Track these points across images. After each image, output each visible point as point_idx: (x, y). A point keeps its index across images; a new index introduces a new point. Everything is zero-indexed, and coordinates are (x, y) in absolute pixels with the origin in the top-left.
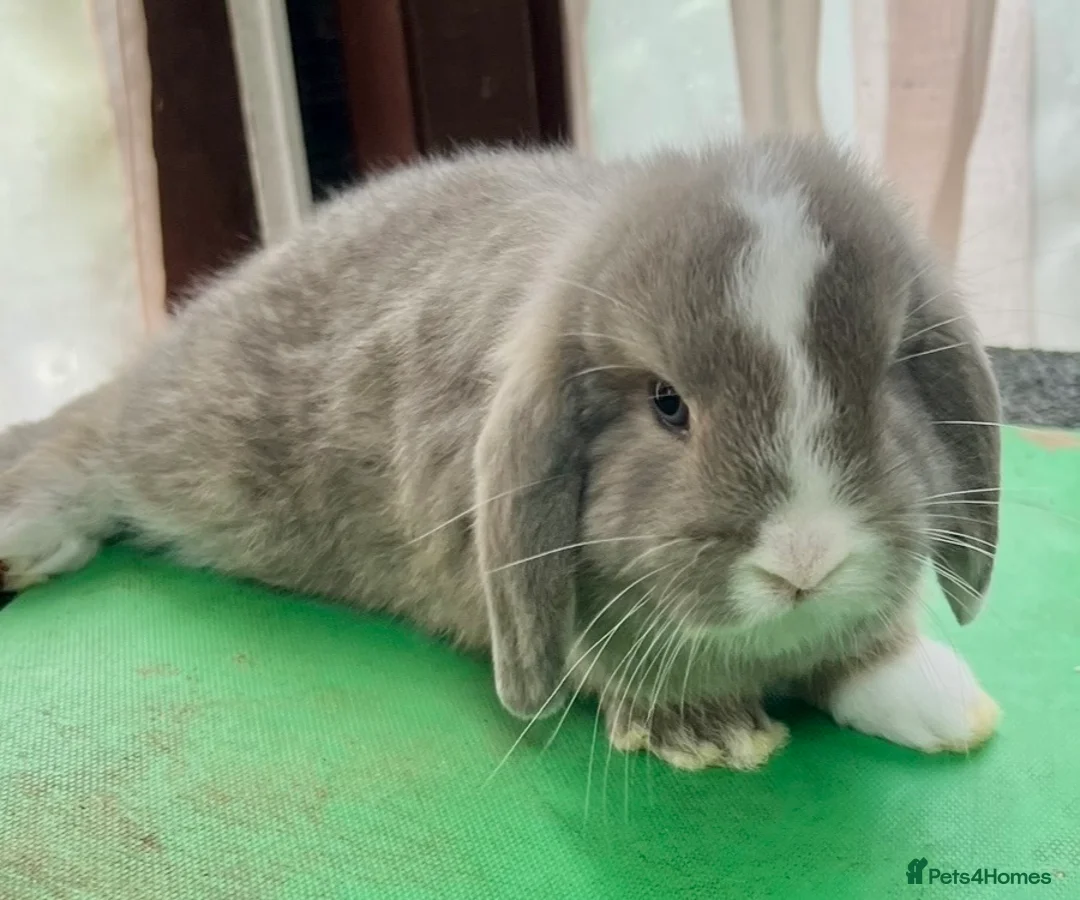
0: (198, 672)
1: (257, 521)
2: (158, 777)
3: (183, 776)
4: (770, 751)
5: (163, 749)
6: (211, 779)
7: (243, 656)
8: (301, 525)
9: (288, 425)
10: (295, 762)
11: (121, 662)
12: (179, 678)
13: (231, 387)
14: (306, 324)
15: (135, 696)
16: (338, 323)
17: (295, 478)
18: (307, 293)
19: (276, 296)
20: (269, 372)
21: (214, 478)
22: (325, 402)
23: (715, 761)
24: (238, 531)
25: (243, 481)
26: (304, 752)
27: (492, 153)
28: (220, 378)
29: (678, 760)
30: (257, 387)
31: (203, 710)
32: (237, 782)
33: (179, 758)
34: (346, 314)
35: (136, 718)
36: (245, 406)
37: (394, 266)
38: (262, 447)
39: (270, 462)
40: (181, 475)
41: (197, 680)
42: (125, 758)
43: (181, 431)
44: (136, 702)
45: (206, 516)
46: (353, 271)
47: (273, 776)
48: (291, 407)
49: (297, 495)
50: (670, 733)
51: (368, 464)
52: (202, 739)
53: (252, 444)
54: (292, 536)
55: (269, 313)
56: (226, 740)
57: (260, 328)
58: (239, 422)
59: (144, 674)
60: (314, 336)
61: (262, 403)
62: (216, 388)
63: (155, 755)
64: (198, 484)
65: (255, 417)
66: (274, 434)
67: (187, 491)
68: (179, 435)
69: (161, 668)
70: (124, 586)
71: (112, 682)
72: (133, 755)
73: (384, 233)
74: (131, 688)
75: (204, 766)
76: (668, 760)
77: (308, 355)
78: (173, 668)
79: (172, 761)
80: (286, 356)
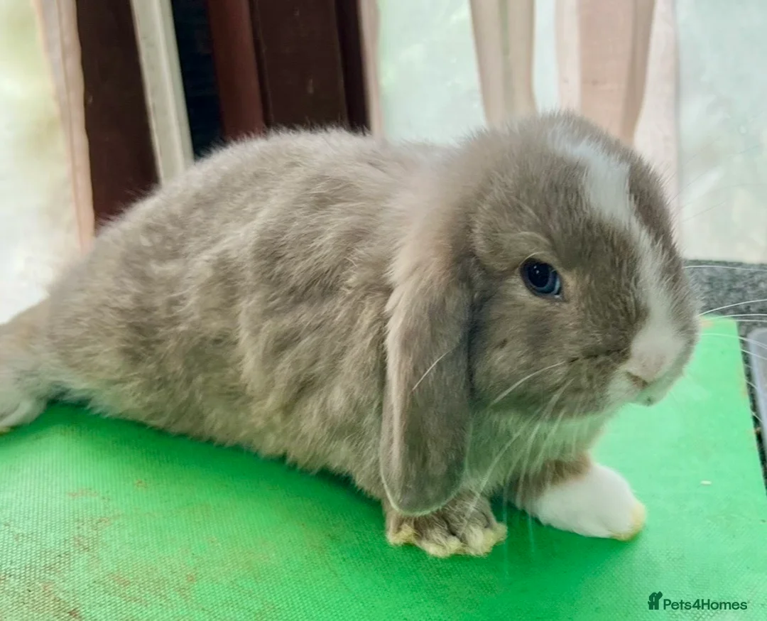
0: (110, 494)
1: (135, 378)
2: (80, 568)
3: (98, 567)
4: (494, 542)
5: (85, 549)
6: (116, 569)
7: (140, 482)
8: (163, 383)
9: (156, 313)
10: (173, 556)
11: (58, 487)
12: (97, 498)
13: (119, 288)
14: (169, 248)
15: (67, 511)
16: (192, 245)
17: (160, 349)
18: (170, 228)
19: (149, 229)
20: (144, 278)
21: (107, 350)
22: (184, 299)
23: (457, 550)
24: (123, 386)
25: (125, 351)
26: (179, 549)
27: (291, 133)
28: (109, 283)
29: (432, 549)
30: (133, 287)
31: (112, 521)
32: (134, 571)
33: (95, 555)
34: (197, 240)
35: (67, 527)
36: (126, 301)
37: (228, 208)
38: (138, 329)
39: (141, 338)
40: (87, 349)
41: (109, 499)
42: (60, 556)
43: (87, 319)
44: (67, 516)
45: (102, 375)
46: (200, 212)
47: (158, 567)
48: (159, 301)
49: (161, 361)
50: (429, 531)
51: (217, 341)
52: (111, 541)
53: (131, 326)
54: (159, 389)
55: (145, 242)
56: (127, 542)
57: (140, 251)
58: (122, 311)
59: (73, 496)
60: (175, 255)
61: (137, 299)
62: (108, 290)
63: (79, 552)
64: (96, 354)
65: (133, 308)
66: (145, 320)
67: (91, 358)
68: (85, 322)
69: (85, 492)
70: (61, 434)
71: (51, 502)
72: (64, 553)
73: (220, 187)
74: (64, 506)
75: (112, 560)
76: (426, 550)
77: (172, 268)
78: (93, 491)
79: (90, 557)
80: (156, 268)
